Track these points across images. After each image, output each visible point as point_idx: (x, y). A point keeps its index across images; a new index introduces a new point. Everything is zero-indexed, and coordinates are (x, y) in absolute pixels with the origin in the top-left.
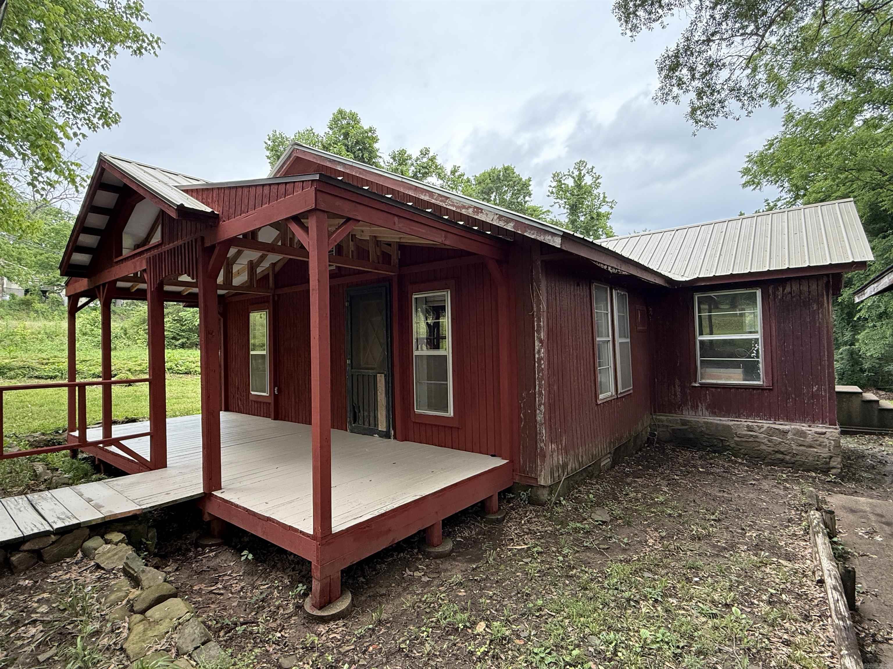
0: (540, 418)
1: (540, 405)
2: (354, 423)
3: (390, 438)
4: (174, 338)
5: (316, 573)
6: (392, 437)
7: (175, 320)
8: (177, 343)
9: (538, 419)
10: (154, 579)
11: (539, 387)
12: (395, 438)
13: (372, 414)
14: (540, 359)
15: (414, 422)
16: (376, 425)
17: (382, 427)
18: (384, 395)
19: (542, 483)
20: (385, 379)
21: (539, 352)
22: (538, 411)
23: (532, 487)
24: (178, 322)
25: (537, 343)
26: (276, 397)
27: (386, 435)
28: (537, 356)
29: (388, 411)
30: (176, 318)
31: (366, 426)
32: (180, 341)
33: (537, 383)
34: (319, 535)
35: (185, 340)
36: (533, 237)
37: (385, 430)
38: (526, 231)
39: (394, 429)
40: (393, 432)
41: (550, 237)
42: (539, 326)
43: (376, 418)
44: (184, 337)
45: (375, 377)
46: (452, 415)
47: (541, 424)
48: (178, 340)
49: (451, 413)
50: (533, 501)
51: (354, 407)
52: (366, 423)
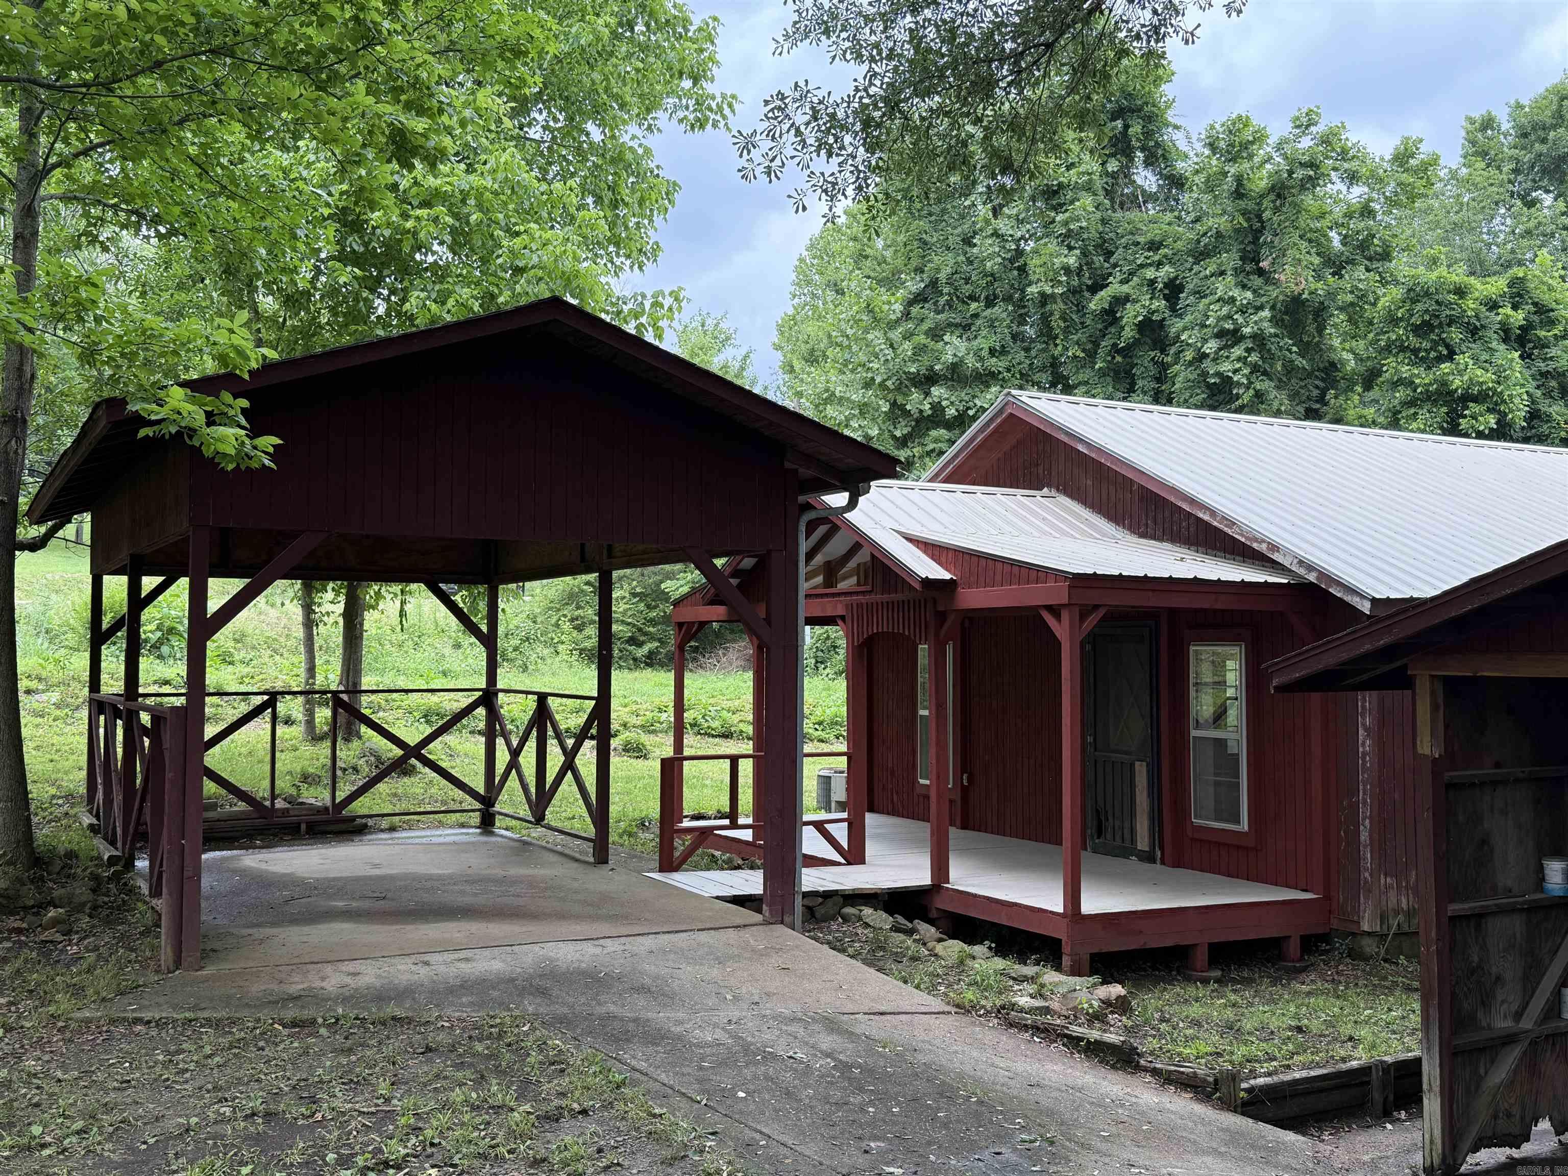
0: (1364, 836)
1: (1364, 819)
2: (1099, 838)
3: (1155, 862)
4: (632, 641)
5: (1066, 949)
6: (1158, 861)
7: (634, 595)
8: (641, 652)
9: (1362, 838)
10: (928, 931)
11: (1364, 794)
12: (1163, 863)
13: (1127, 825)
14: (1365, 754)
15: (1192, 839)
16: (1133, 841)
17: (1143, 843)
18: (1145, 793)
19: (1366, 927)
20: (1148, 771)
21: (1363, 744)
22: (1362, 828)
23: (1354, 934)
24: (641, 600)
25: (1361, 731)
26: (965, 791)
27: (1148, 858)
28: (1361, 749)
29: (1152, 819)
30: (638, 590)
31: (1118, 842)
32: (646, 649)
33: (1361, 787)
34: (1070, 913)
35: (657, 644)
36: (1339, 595)
37: (1147, 849)
38: (1331, 587)
39: (1162, 848)
40: (1159, 854)
41: (1358, 599)
42: (1363, 707)
43: (1133, 831)
44: (652, 638)
45: (1132, 765)
46: (1246, 828)
47: (1365, 846)
48: (640, 645)
49: (1244, 825)
50: (1355, 955)
51: (1097, 811)
52: (1118, 838)
